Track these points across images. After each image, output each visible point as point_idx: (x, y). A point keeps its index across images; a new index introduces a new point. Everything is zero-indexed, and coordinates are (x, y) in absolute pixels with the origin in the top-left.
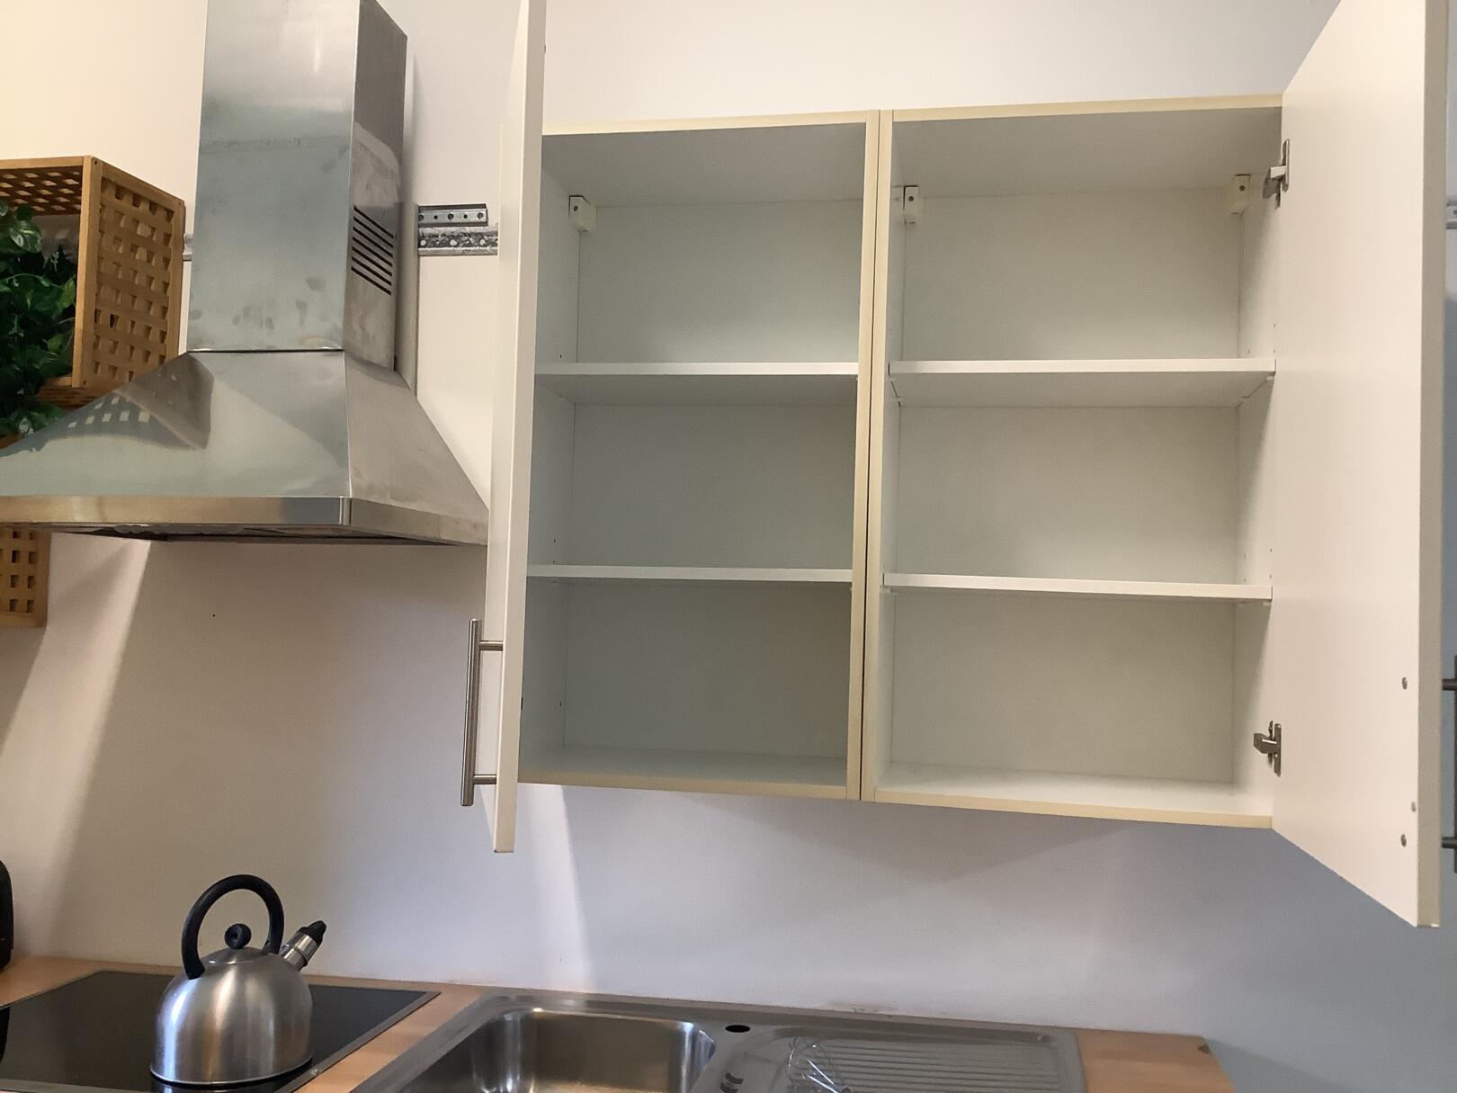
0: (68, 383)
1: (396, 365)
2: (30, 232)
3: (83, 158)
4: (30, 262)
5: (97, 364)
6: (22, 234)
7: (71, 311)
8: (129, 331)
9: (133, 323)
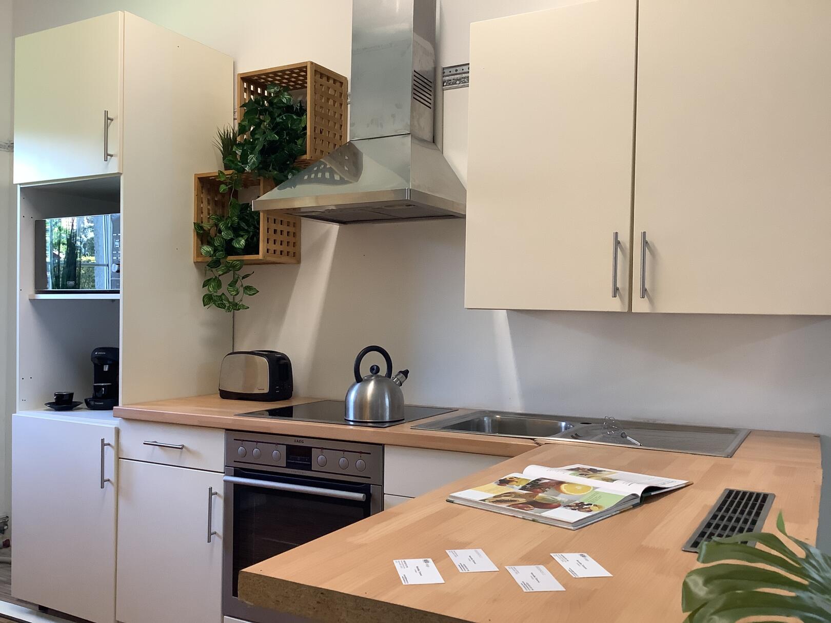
0: (305, 157)
1: (434, 141)
2: (289, 97)
3: (308, 63)
4: (289, 109)
5: (316, 149)
6: (285, 98)
7: (305, 128)
8: (327, 135)
9: (329, 132)
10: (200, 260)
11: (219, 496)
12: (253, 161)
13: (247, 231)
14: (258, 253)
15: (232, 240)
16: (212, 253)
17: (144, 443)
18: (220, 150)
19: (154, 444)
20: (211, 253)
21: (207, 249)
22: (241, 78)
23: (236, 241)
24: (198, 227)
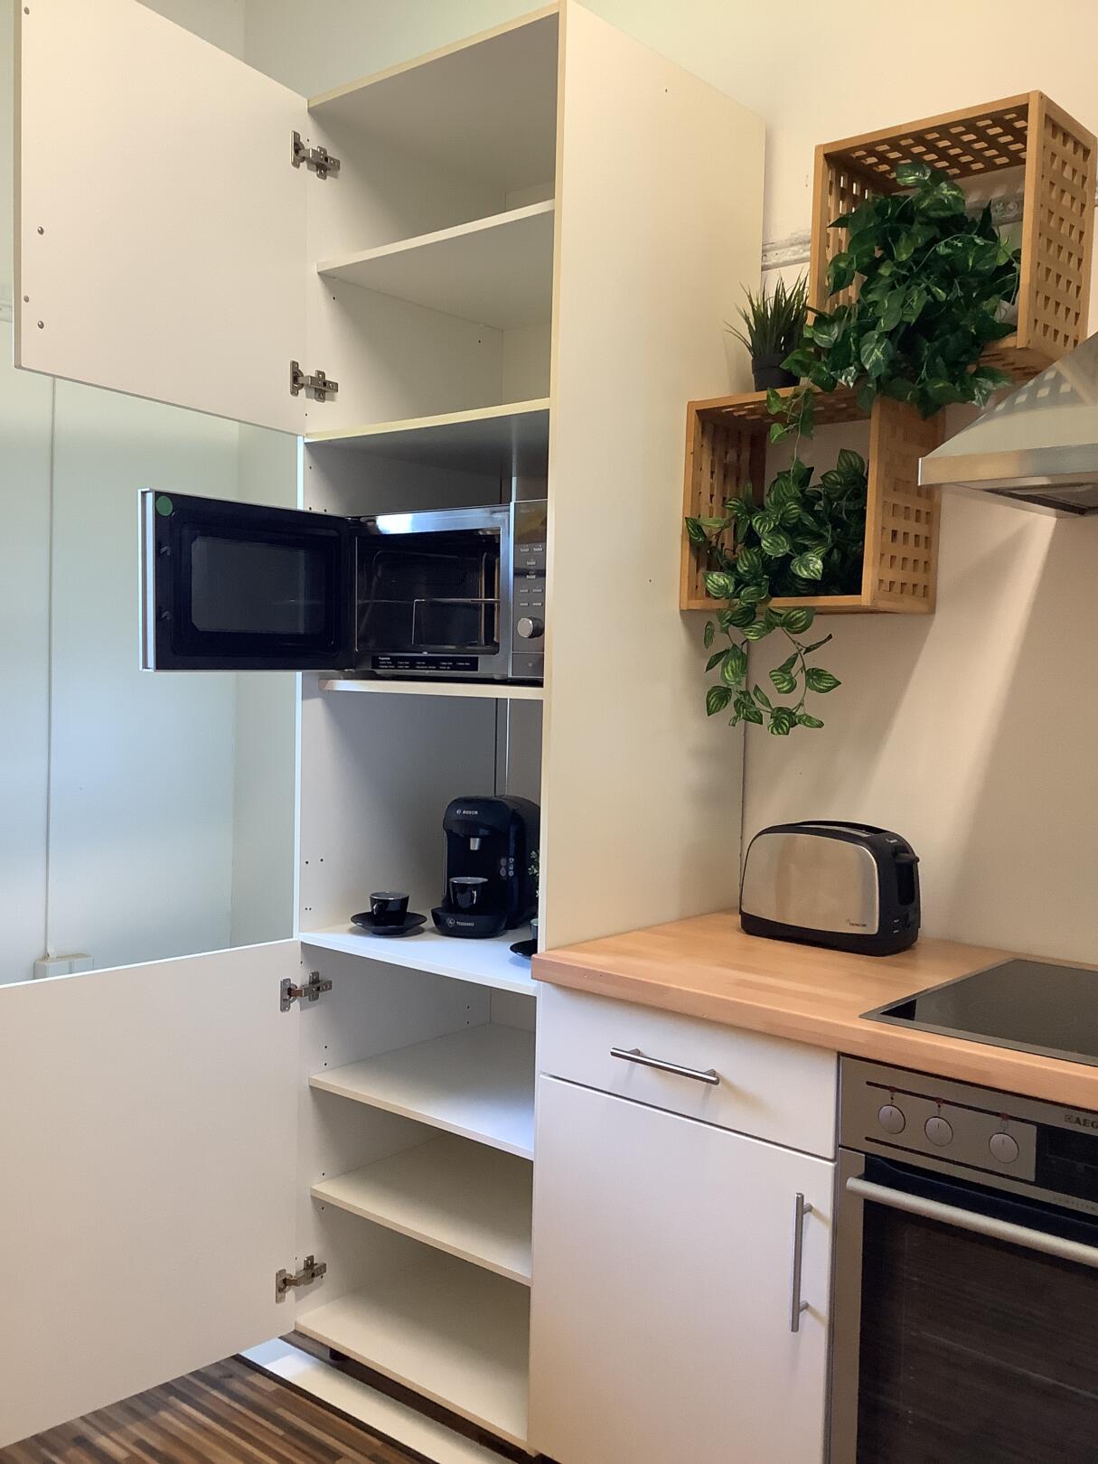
0: (1011, 345)
2: (954, 193)
3: (1028, 94)
5: (1036, 321)
6: (947, 196)
7: (1006, 269)
8: (1056, 286)
9: (1059, 276)
10: (697, 604)
11: (819, 1216)
12: (873, 358)
13: (819, 537)
14: (859, 592)
15: (787, 559)
16: (731, 589)
17: (613, 1054)
18: (745, 341)
19: (635, 1058)
20: (728, 591)
21: (718, 579)
22: (826, 155)
23: (800, 561)
24: (694, 528)
